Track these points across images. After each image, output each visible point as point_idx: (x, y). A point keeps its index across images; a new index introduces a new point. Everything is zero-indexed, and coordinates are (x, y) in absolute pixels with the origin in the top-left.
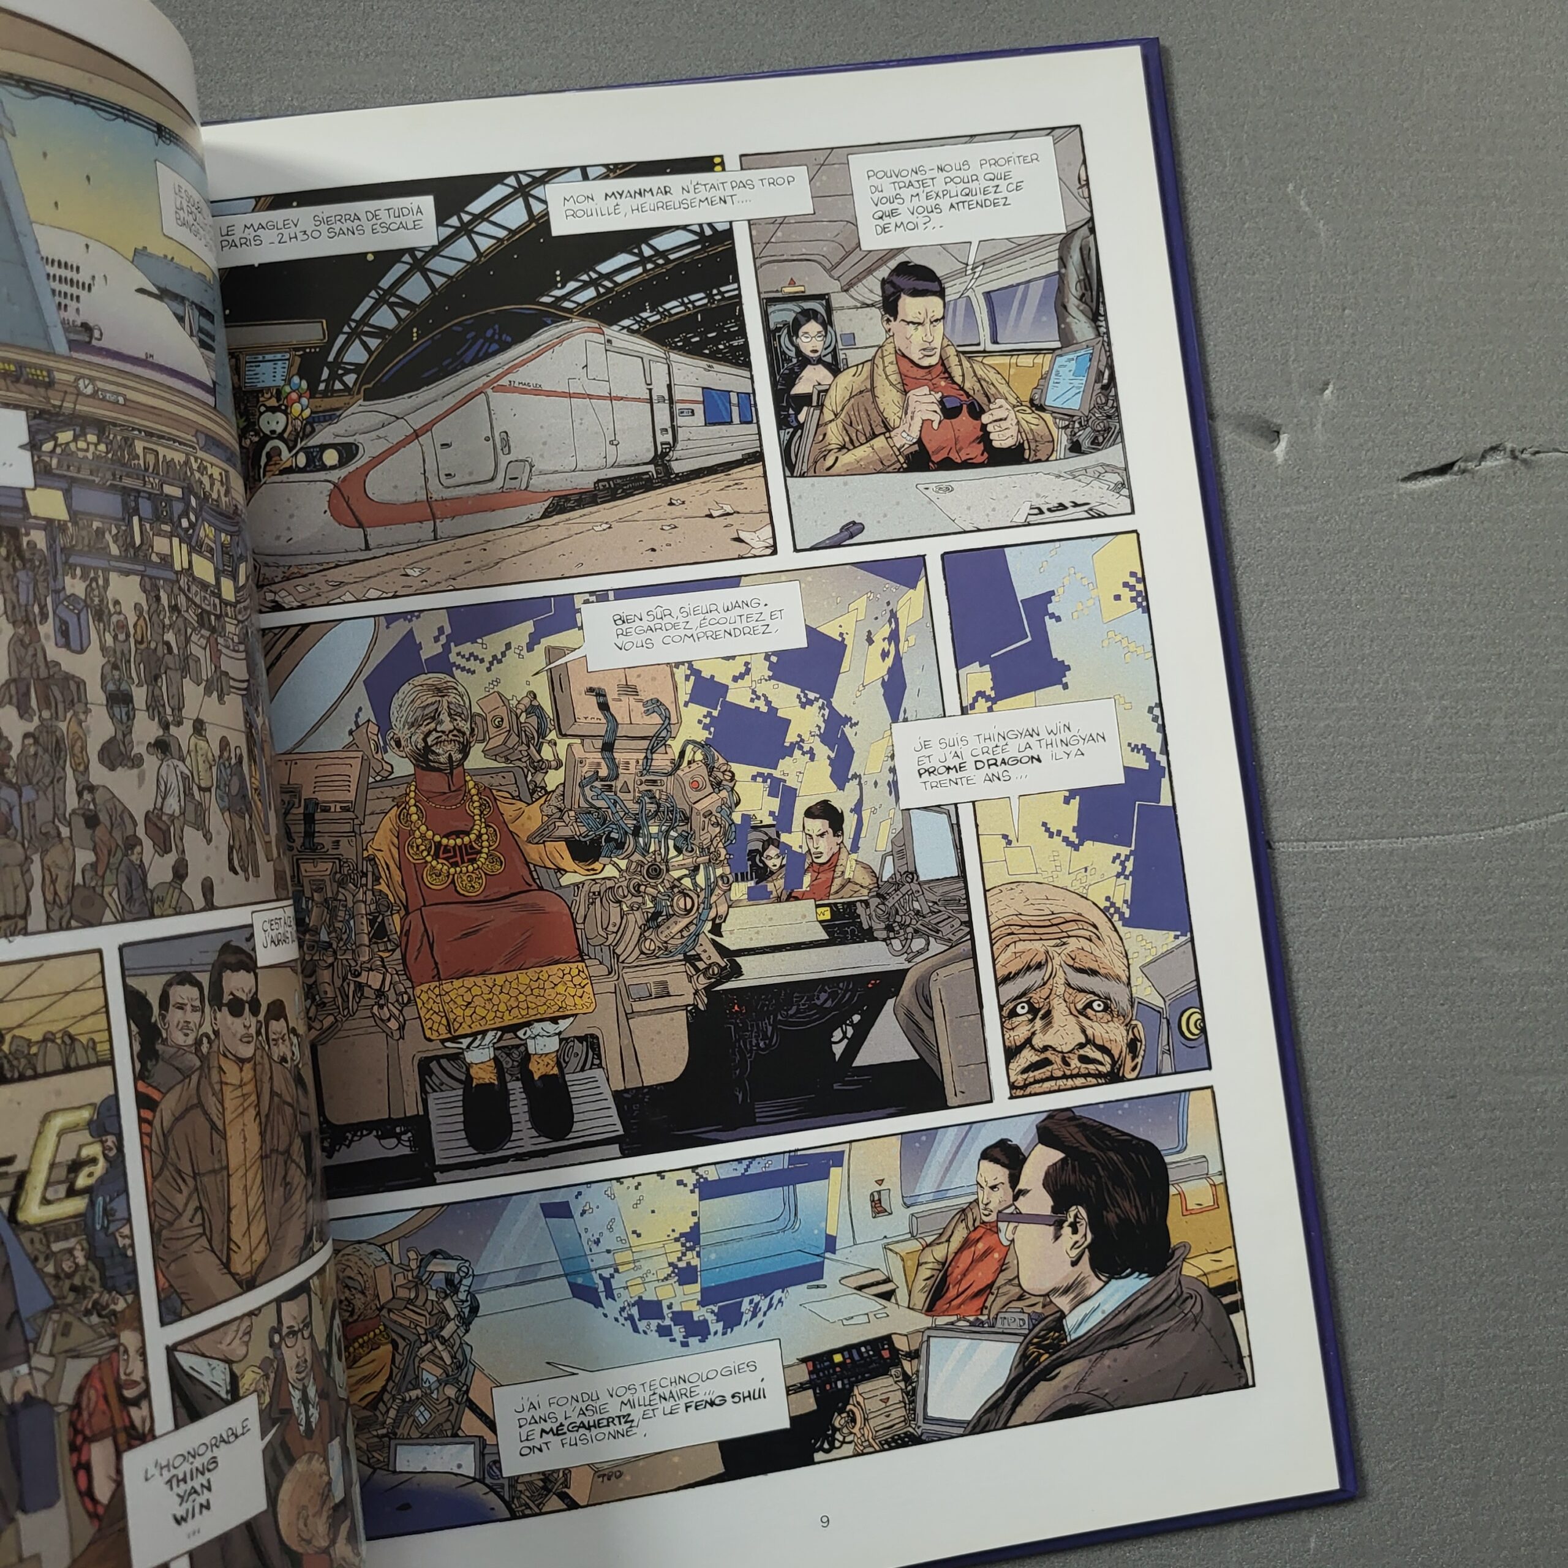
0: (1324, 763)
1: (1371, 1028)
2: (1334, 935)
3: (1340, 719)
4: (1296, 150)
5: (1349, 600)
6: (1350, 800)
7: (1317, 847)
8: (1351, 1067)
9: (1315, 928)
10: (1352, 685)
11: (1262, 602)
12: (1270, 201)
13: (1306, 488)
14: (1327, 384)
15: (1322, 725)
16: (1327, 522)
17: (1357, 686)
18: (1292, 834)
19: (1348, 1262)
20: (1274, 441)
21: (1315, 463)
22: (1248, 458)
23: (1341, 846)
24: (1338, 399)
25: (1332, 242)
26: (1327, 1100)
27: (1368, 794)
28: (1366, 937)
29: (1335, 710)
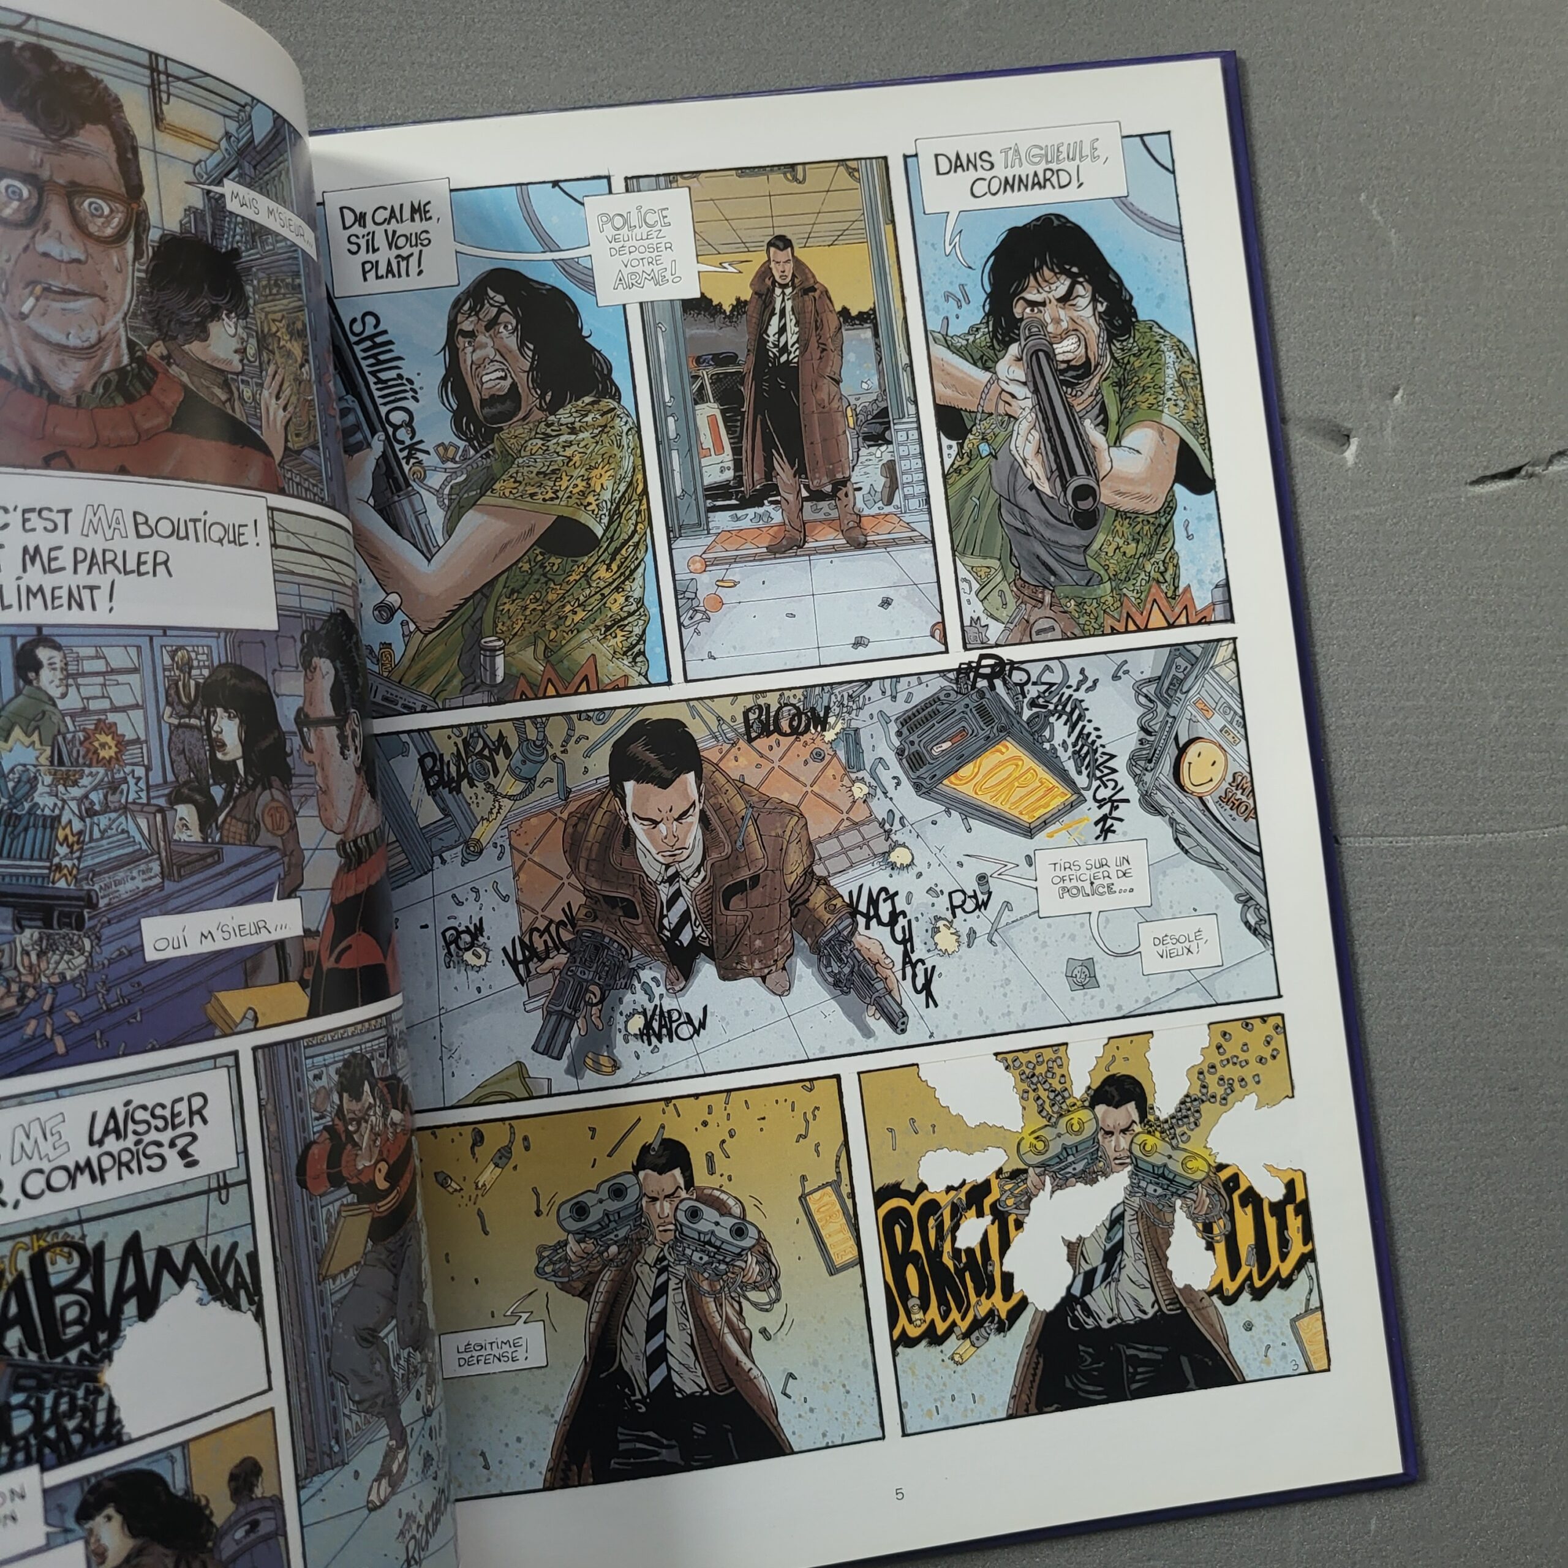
0: (1391, 760)
1: (1435, 1020)
2: (1400, 929)
3: (1406, 718)
4: (1368, 160)
5: (1417, 601)
6: (1417, 797)
7: (1384, 842)
8: (1414, 1059)
9: (1380, 921)
10: (1419, 683)
11: (1332, 602)
12: (1343, 210)
13: (1375, 491)
14: (1397, 389)
15: (1389, 723)
16: (1396, 524)
17: (1424, 685)
18: (1359, 830)
19: (1408, 1252)
20: (1344, 444)
21: (1385, 467)
22: (1318, 461)
23: (1407, 842)
24: (1408, 403)
25: (1403, 250)
26: (1391, 1090)
27: (1434, 791)
28: (1431, 931)
29: (1402, 708)
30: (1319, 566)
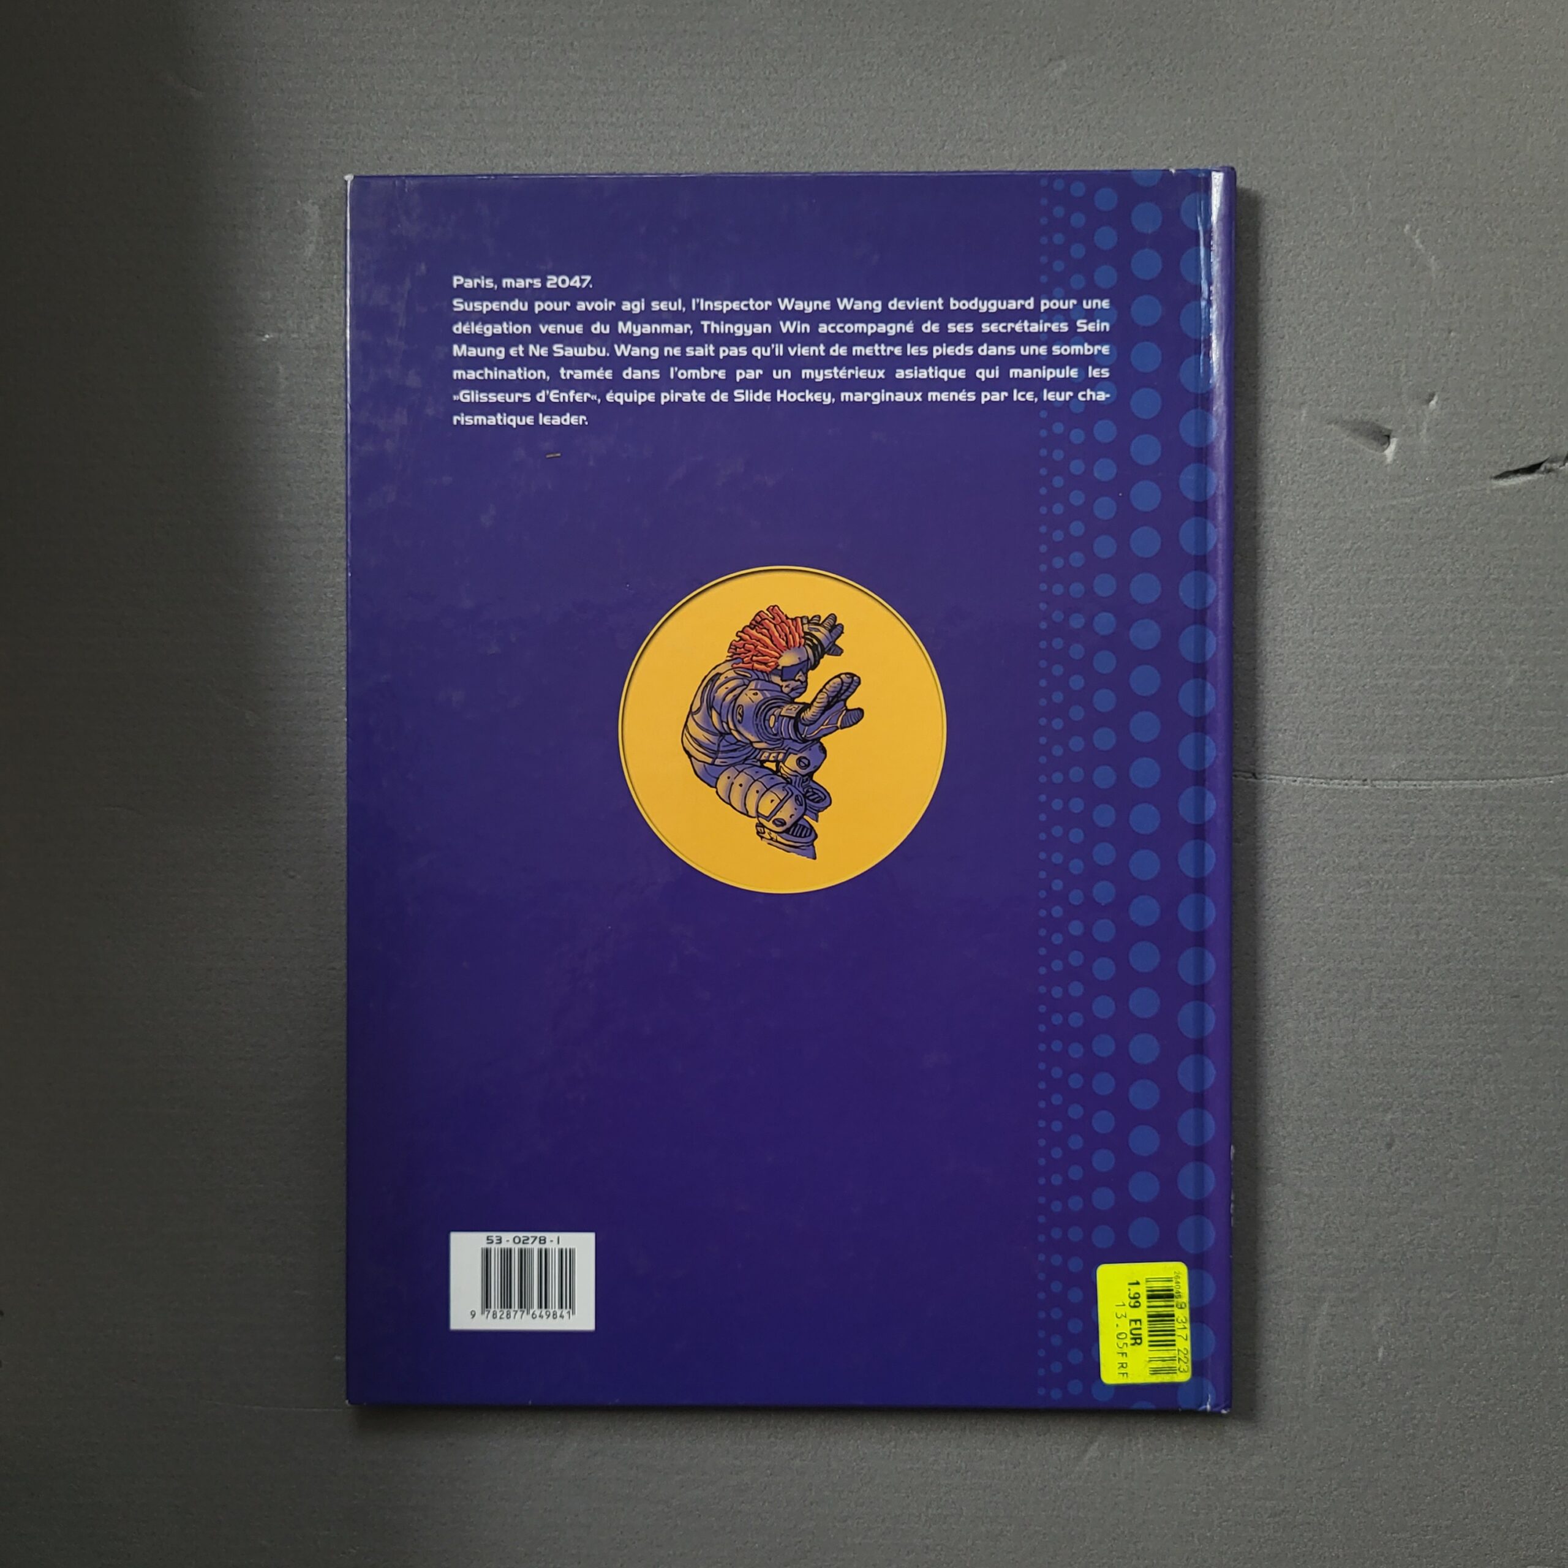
0: (1417, 715)
1: (1448, 936)
2: (1420, 859)
3: (1432, 679)
4: (1413, 197)
5: (1445, 579)
6: (1440, 747)
7: (1409, 785)
8: (1429, 969)
9: (1404, 852)
10: (1445, 649)
11: (1369, 579)
12: (1389, 240)
13: (1411, 484)
14: (1432, 396)
15: (1417, 683)
16: (1428, 512)
17: (1448, 651)
18: (1387, 774)
19: (1420, 1128)
20: (1384, 444)
21: (1419, 463)
22: (1361, 458)
23: (1429, 785)
24: (1442, 409)
25: (1441, 274)
26: (1409, 995)
27: (1455, 742)
28: (1447, 861)
29: (1429, 671)
30: (1359, 548)
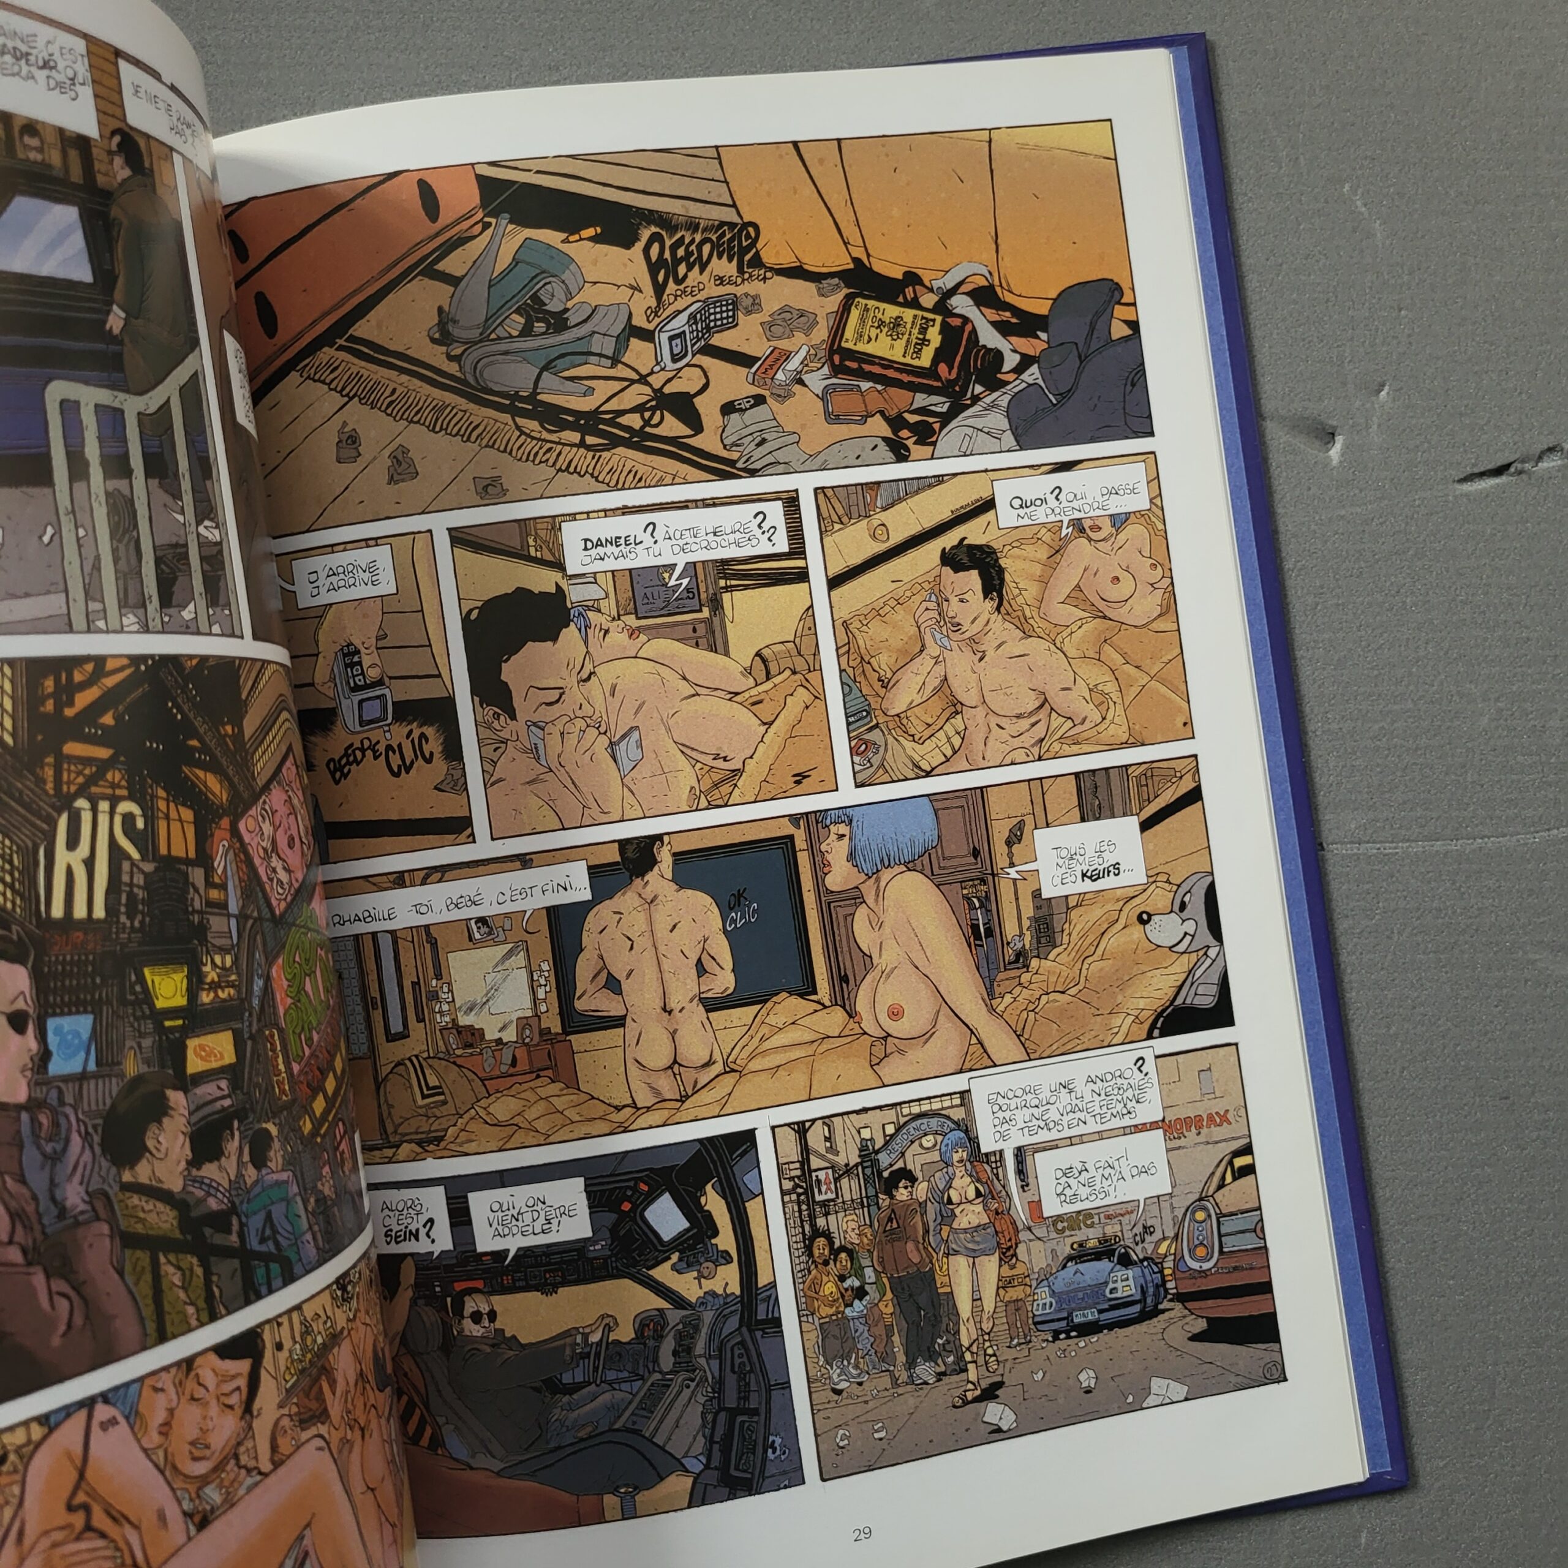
0: (1378, 765)
1: (1424, 1029)
2: (1388, 937)
3: (1393, 722)
4: (1352, 150)
5: (1404, 602)
6: (1405, 803)
7: (1371, 849)
8: (1404, 1068)
9: (1368, 929)
10: (1407, 686)
11: (1317, 605)
12: (1326, 202)
13: (1361, 491)
14: (1382, 386)
15: (1376, 727)
16: (1381, 524)
17: (1411, 688)
18: (1346, 837)
19: (1400, 1261)
20: (1329, 443)
21: (1371, 465)
22: (1303, 460)
23: (1396, 848)
24: (1394, 400)
25: (1388, 242)
26: (1380, 1101)
27: (1423, 796)
28: (1419, 939)
29: (1390, 712)
30: (1303, 567)
